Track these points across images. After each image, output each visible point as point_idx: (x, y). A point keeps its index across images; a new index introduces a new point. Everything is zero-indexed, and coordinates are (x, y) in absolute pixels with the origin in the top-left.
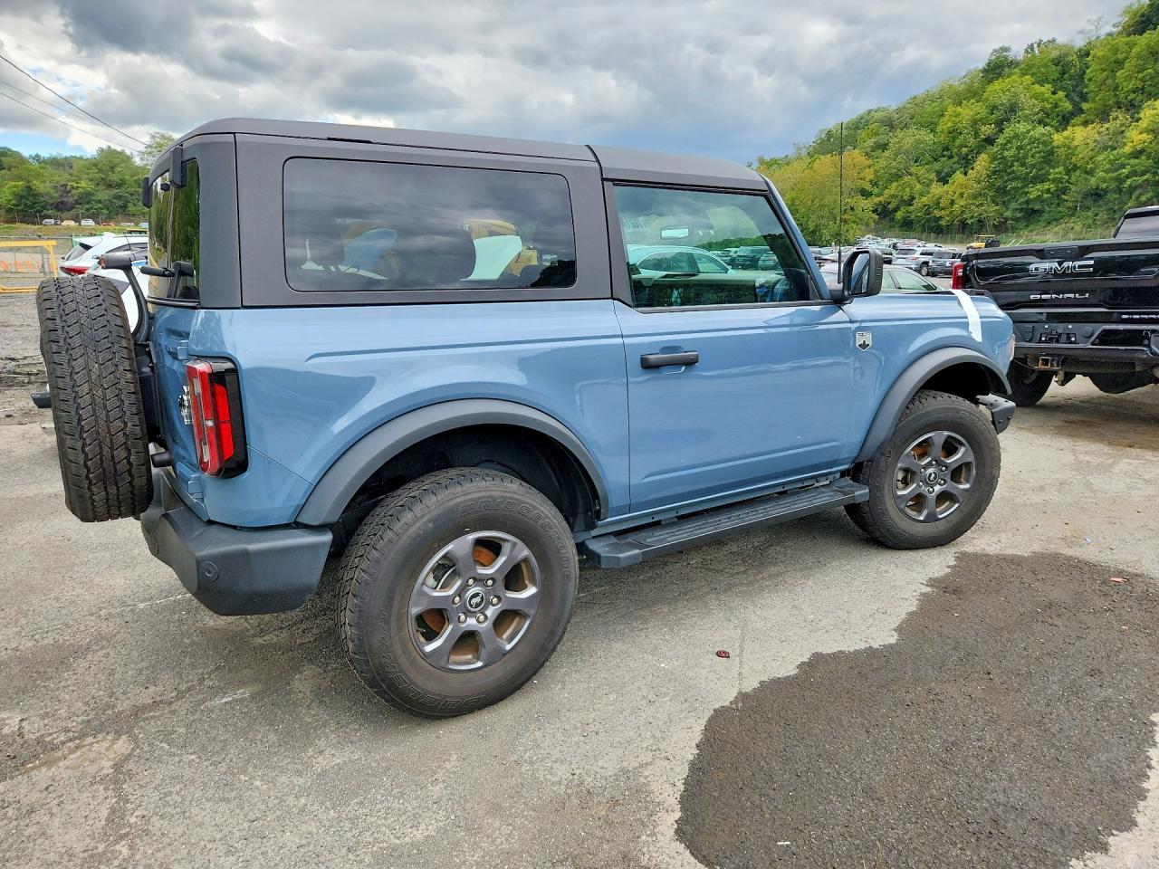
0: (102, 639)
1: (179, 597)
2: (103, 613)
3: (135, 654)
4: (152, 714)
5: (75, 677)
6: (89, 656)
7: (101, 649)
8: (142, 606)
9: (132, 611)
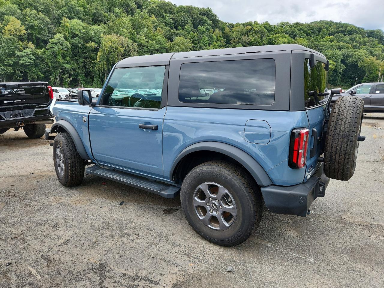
0: (336, 252)
1: (295, 254)
2: (329, 268)
3: (328, 238)
4: (333, 219)
5: (351, 242)
6: (343, 247)
7: (338, 248)
8: (312, 260)
9: (317, 260)
